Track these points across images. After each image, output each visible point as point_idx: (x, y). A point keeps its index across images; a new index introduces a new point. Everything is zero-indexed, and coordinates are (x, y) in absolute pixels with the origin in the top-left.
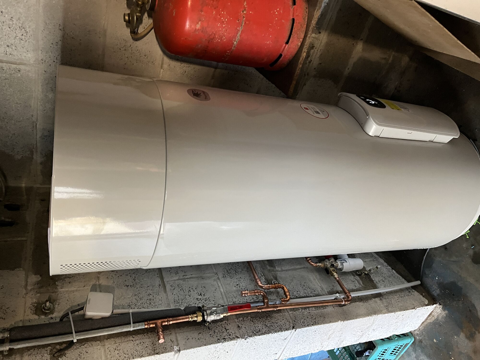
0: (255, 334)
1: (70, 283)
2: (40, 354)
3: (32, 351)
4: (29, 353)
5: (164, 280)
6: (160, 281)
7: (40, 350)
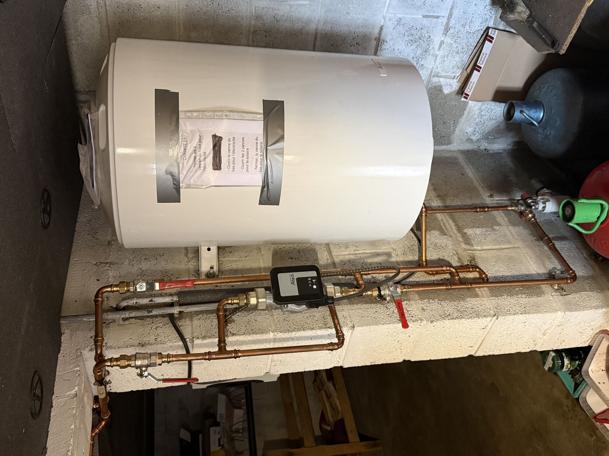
0: (443, 318)
1: (231, 252)
2: (209, 319)
3: (201, 315)
4: (199, 317)
5: (333, 254)
6: (328, 255)
7: (208, 315)
